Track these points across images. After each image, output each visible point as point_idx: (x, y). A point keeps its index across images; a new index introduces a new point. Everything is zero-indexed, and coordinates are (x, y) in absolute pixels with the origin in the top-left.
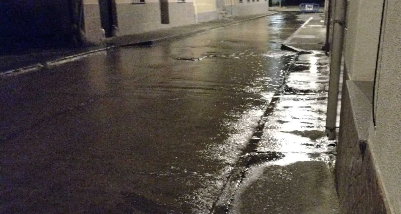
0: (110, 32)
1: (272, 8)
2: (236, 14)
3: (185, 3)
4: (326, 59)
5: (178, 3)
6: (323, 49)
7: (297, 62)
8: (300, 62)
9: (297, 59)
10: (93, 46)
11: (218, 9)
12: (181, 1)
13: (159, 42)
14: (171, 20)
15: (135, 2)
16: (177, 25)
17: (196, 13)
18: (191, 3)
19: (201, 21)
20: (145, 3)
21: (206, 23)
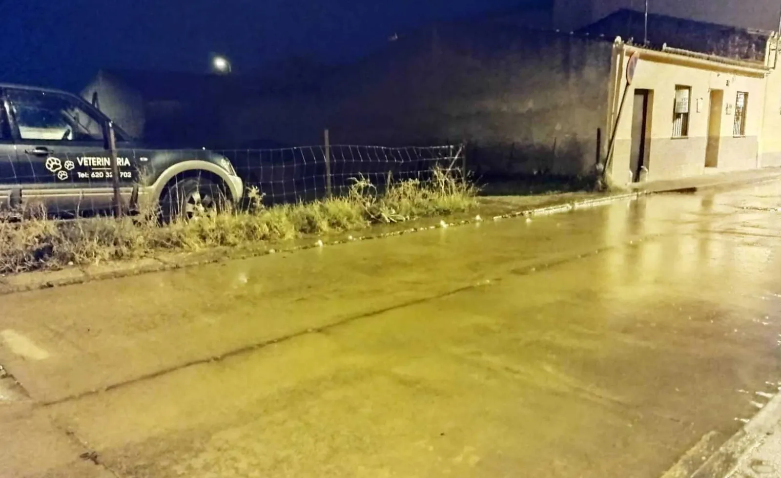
0: (636, 179)
3: (744, 137)
5: (734, 137)
10: (618, 190)
12: (739, 135)
13: (706, 188)
14: (720, 162)
15: (674, 137)
16: (728, 170)
17: (760, 153)
18: (754, 138)
19: (767, 166)
20: (687, 138)
21: (774, 168)
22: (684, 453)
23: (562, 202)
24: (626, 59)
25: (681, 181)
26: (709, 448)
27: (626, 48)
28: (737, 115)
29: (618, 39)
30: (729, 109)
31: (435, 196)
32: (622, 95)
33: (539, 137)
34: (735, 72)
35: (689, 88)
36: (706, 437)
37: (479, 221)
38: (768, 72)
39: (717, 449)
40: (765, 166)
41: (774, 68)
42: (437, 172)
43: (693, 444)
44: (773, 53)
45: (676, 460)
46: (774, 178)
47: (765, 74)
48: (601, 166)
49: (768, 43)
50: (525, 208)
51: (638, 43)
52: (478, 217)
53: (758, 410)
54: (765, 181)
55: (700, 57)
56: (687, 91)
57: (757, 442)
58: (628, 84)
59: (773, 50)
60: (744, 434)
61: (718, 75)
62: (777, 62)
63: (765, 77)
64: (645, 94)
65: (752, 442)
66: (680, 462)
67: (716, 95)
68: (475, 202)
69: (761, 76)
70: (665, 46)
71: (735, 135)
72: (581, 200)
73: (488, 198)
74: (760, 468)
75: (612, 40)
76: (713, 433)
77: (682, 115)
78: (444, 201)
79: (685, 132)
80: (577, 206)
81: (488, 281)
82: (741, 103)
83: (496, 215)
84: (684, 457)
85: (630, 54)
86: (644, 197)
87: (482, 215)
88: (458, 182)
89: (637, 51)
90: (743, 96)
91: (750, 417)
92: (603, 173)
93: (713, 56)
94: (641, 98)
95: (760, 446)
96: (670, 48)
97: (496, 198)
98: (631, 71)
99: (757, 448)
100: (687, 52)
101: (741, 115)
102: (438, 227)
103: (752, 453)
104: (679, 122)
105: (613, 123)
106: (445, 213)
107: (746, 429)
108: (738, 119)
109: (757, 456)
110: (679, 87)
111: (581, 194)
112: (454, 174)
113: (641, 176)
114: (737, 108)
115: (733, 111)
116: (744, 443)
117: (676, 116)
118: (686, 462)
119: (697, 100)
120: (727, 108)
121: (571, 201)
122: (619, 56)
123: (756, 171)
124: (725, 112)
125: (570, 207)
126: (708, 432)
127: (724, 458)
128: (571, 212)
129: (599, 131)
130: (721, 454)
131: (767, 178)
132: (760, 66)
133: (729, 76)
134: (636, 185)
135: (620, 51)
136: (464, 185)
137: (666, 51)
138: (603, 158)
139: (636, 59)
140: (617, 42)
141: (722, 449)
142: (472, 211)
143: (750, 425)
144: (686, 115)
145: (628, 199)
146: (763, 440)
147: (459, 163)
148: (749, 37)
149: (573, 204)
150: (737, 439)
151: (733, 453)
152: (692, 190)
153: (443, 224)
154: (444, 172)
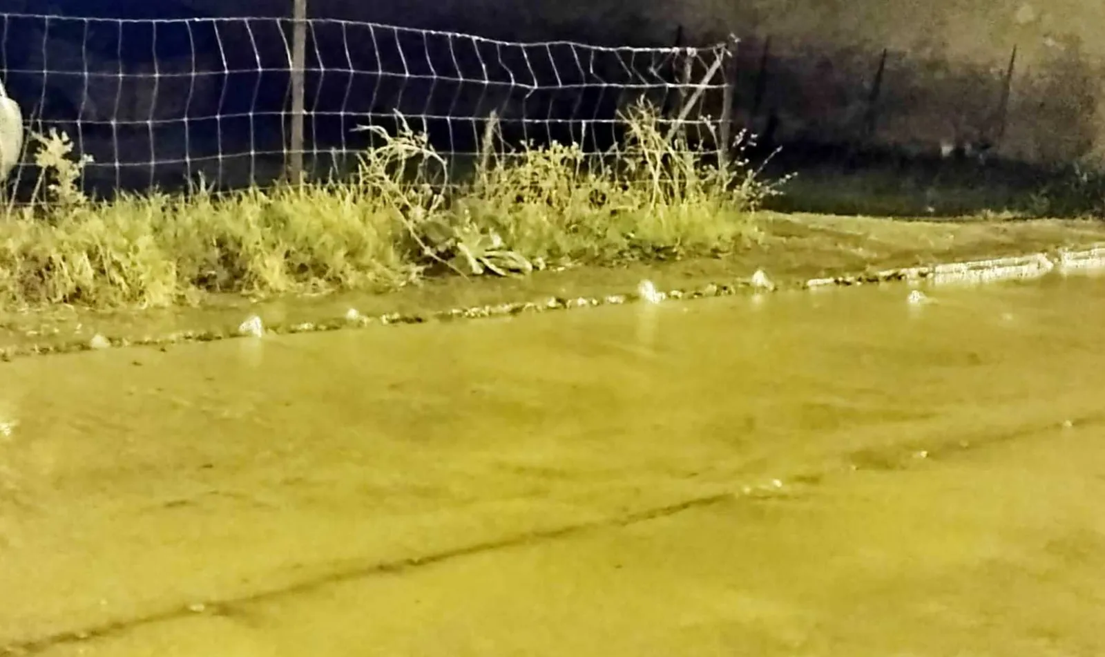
23: (1022, 246)
31: (627, 200)
33: (965, 40)
37: (762, 288)
42: (642, 126)
50: (907, 257)
52: (759, 278)
68: (755, 227)
78: (656, 217)
80: (1070, 262)
83: (815, 273)
87: (771, 271)
88: (706, 161)
102: (632, 299)
106: (658, 256)
112: (692, 136)
121: (1050, 245)
125: (1049, 265)
136: (723, 172)
147: (711, 103)
153: (649, 292)
154: (663, 129)
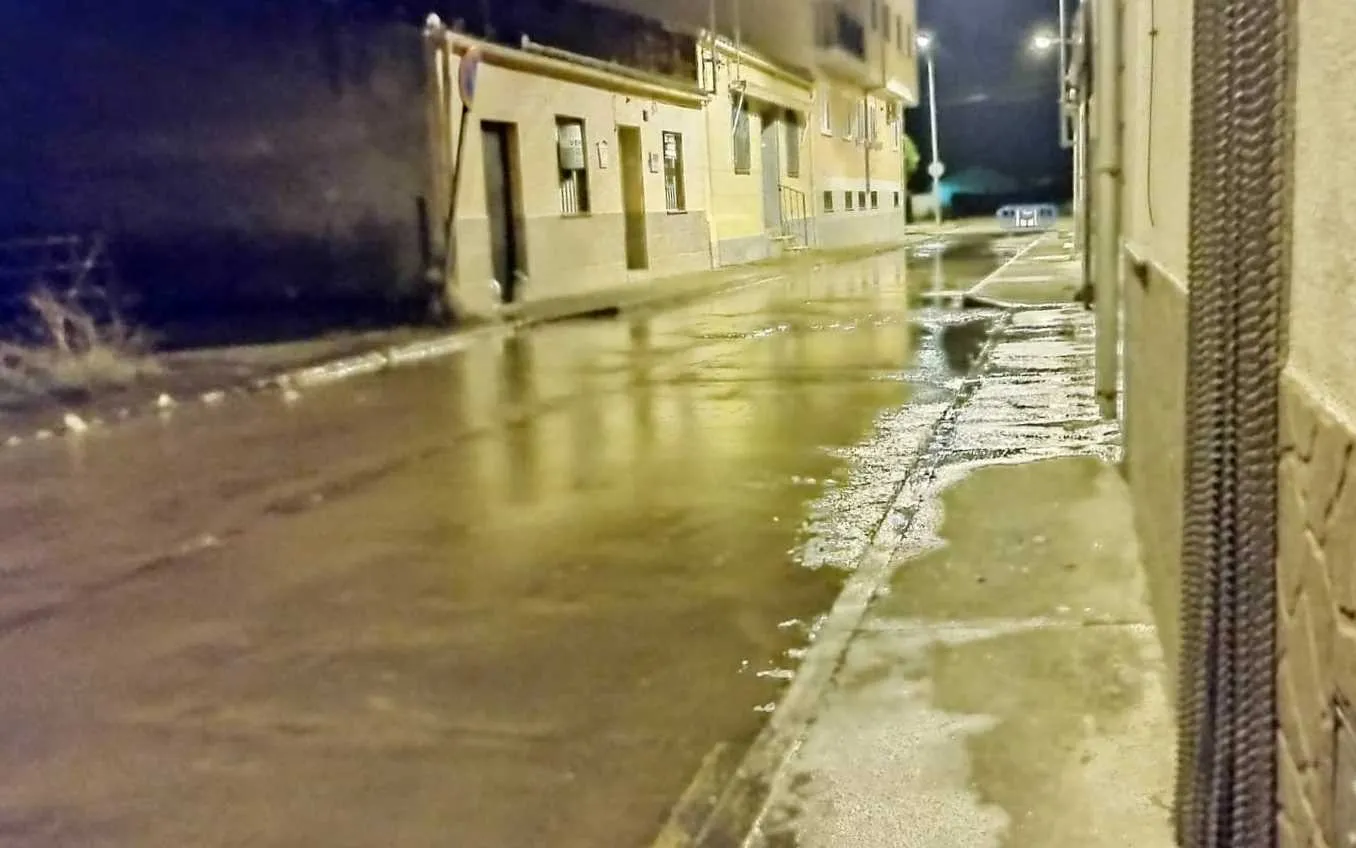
0: (508, 296)
1: (912, 228)
2: (817, 243)
3: (686, 213)
4: (1087, 317)
5: (668, 213)
6: (1078, 298)
7: (1011, 326)
8: (1019, 325)
9: (1009, 321)
10: (474, 322)
11: (768, 231)
12: (676, 210)
13: (636, 308)
14: (651, 258)
15: (565, 214)
16: (667, 272)
17: (714, 240)
18: (701, 214)
19: (728, 263)
20: (590, 216)
21: (739, 266)
22: (675, 802)
23: (360, 351)
24: (455, 61)
25: (590, 297)
26: (718, 780)
27: (453, 37)
28: (668, 172)
29: (434, 19)
30: (653, 163)
31: (40, 358)
32: (458, 133)
33: (292, 215)
34: (655, 96)
35: (579, 122)
36: (709, 760)
37: (168, 408)
38: (705, 98)
39: (732, 772)
40: (724, 263)
41: (714, 92)
42: (42, 301)
43: (688, 780)
44: (709, 66)
45: (664, 817)
46: (742, 283)
47: (703, 103)
48: (434, 274)
49: (699, 49)
50: (277, 369)
51: (474, 29)
52: (164, 400)
53: (785, 683)
54: (729, 290)
55: (590, 65)
56: (577, 127)
57: (796, 742)
58: (465, 110)
59: (708, 61)
60: (773, 733)
61: (628, 100)
62: (718, 84)
63: (703, 108)
64: (501, 133)
65: (787, 743)
66: (673, 822)
67: (628, 137)
68: (153, 365)
69: (696, 105)
70: (525, 40)
71: (671, 211)
72: (401, 344)
73: (185, 355)
74: (806, 788)
75: (420, 22)
76: (720, 747)
77: (575, 174)
78: (68, 369)
79: (584, 203)
80: (398, 356)
81: (208, 540)
82: (672, 153)
83: (207, 389)
84: (676, 811)
85: (462, 51)
86: (528, 331)
87: (174, 392)
88: (102, 321)
89: (474, 45)
90: (672, 140)
91: (776, 699)
92: (440, 289)
93: (613, 65)
94: (494, 141)
95: (801, 748)
96: (535, 46)
97: (206, 355)
98: (468, 87)
99: (796, 752)
100: (568, 54)
101: (675, 171)
102: (62, 430)
103: (791, 762)
104: (572, 184)
105: (446, 184)
106: (75, 398)
107: (775, 723)
108: (670, 181)
109: (801, 767)
110: (562, 121)
111: (403, 332)
112: (87, 304)
113: (518, 289)
114: (667, 161)
115: (660, 165)
116: (775, 750)
117: (565, 174)
118: (683, 819)
119: (598, 144)
120: (650, 161)
121: (380, 347)
122: (439, 55)
123: (712, 273)
124: (649, 170)
125: (384, 360)
126: (710, 748)
127: (747, 789)
128: (385, 371)
129: (421, 205)
130: (742, 782)
131: (730, 285)
132: (693, 86)
133: (647, 104)
134: (509, 308)
135: (441, 43)
136: (118, 326)
137: (530, 51)
138: (435, 256)
139: (475, 62)
140: (432, 27)
141: (741, 773)
142: (148, 387)
143: (779, 713)
144: (582, 174)
145: (498, 337)
146: (803, 736)
147: (98, 276)
148: (666, 36)
149: (386, 355)
150: (763, 746)
151: (760, 775)
152: (609, 313)
153: (74, 422)
154: (62, 301)
